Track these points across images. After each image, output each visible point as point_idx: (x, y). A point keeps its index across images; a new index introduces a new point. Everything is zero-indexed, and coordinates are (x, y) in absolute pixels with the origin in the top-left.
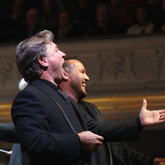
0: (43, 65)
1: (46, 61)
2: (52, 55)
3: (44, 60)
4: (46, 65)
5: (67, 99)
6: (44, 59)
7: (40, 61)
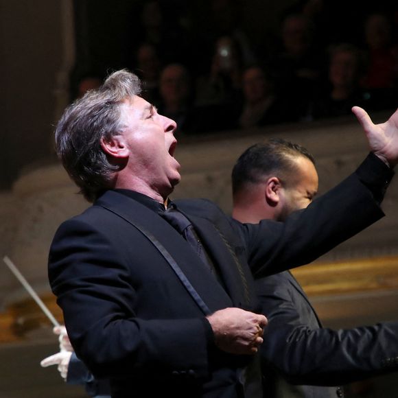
0: (115, 155)
1: (122, 144)
2: (137, 128)
3: (118, 143)
4: (124, 153)
5: (186, 229)
6: (117, 140)
7: (108, 147)
